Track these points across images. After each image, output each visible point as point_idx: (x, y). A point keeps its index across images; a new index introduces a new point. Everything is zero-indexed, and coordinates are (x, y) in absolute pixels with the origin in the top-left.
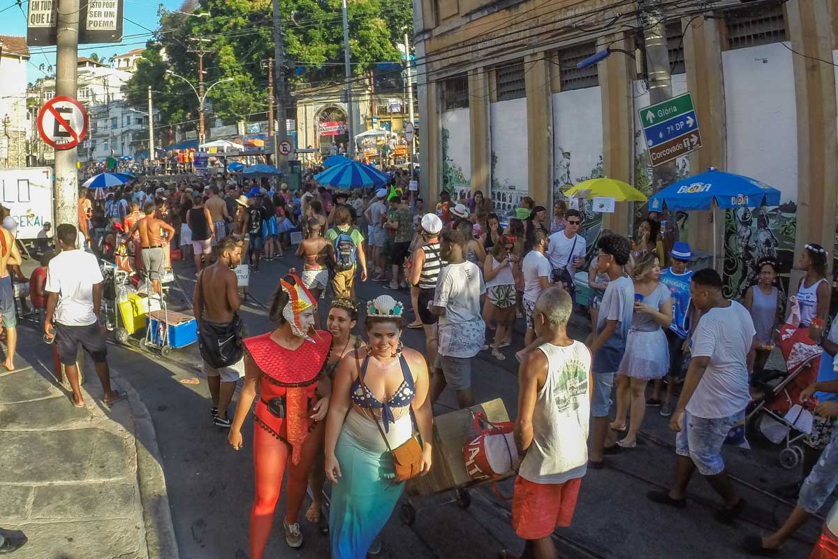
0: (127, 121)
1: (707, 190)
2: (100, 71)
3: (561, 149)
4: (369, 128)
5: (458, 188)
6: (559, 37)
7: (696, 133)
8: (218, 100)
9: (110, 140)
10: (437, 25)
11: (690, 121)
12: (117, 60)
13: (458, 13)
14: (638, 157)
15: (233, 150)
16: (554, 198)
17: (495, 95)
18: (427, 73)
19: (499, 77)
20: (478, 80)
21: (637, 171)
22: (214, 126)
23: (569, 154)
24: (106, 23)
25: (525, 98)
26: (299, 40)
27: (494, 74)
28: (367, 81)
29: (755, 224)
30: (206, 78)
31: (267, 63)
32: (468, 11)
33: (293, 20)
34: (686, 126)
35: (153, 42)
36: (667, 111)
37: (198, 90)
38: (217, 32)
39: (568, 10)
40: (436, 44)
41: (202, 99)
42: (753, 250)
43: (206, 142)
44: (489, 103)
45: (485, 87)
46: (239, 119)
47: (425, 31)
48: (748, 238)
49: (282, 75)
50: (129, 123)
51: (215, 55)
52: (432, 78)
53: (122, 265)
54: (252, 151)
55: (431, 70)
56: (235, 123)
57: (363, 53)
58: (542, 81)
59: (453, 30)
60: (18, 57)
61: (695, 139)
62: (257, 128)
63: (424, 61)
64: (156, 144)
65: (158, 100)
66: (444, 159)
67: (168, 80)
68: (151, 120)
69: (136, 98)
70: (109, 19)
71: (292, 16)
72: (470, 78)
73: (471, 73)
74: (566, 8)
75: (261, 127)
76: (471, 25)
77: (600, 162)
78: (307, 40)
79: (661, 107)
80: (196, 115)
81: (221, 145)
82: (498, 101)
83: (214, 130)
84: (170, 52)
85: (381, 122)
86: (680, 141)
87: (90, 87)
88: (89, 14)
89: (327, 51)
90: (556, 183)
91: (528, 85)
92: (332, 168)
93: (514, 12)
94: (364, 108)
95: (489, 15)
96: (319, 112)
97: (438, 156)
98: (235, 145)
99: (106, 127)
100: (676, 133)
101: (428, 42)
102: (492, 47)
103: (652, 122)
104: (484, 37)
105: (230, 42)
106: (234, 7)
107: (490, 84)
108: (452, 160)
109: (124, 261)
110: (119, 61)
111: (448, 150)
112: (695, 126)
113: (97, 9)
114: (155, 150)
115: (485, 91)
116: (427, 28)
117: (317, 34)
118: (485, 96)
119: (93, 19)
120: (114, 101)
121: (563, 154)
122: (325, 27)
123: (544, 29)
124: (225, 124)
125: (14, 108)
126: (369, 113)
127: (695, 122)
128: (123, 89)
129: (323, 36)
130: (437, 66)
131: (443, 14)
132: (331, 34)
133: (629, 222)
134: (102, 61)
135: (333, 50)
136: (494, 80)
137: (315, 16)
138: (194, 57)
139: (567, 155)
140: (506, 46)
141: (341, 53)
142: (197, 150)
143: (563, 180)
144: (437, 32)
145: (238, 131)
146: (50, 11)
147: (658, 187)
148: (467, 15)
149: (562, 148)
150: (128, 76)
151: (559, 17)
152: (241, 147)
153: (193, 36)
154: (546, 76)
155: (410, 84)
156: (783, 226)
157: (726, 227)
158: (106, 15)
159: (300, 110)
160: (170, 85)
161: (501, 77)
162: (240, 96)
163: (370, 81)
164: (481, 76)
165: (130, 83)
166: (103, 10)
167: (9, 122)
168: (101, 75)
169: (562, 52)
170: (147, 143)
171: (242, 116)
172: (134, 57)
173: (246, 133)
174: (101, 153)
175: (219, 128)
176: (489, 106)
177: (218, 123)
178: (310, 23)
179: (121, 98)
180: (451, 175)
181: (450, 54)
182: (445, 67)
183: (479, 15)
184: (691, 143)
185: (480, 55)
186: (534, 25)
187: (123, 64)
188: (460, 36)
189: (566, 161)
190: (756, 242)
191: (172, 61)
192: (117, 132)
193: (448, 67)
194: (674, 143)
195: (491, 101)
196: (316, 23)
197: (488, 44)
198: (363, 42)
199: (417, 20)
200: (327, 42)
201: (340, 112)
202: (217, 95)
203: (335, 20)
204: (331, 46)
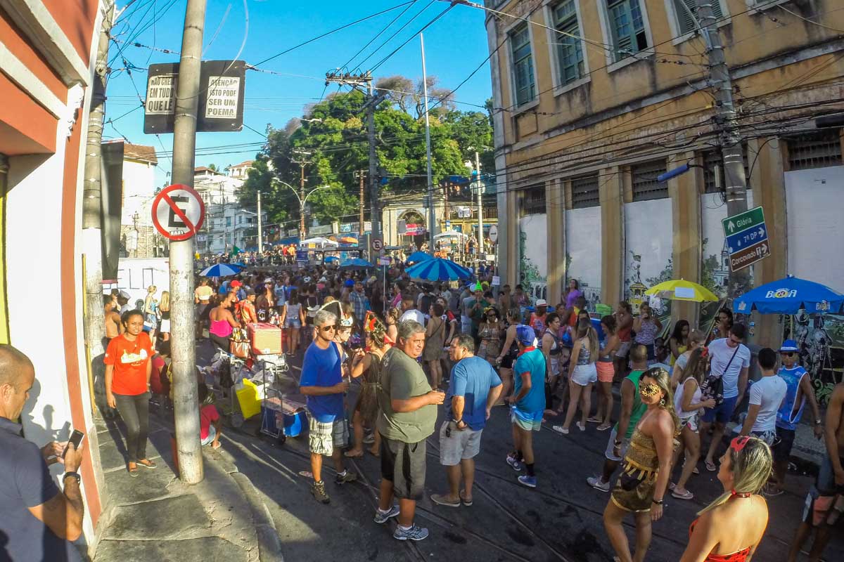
0: (239, 220)
1: (794, 296)
2: (217, 179)
3: (632, 252)
4: (443, 230)
5: (534, 284)
6: (633, 154)
7: (766, 243)
8: (316, 205)
9: (224, 236)
10: (517, 141)
11: (762, 232)
12: (231, 170)
13: (537, 131)
14: (705, 262)
15: (328, 245)
16: (625, 295)
17: (570, 203)
18: (507, 182)
19: (574, 187)
20: (555, 189)
21: (703, 274)
22: (311, 226)
23: (640, 257)
24: (226, 112)
25: (600, 207)
26: (385, 155)
27: (569, 185)
28: (442, 190)
29: (811, 325)
30: (306, 185)
31: (359, 173)
32: (547, 130)
33: (380, 138)
34: (758, 236)
35: (262, 155)
36: (744, 222)
37: (300, 195)
38: (315, 146)
39: (642, 130)
40: (516, 158)
41: (302, 203)
42: (809, 347)
43: (306, 239)
44: (564, 209)
45: (561, 196)
46: (334, 220)
47: (505, 146)
48: (805, 337)
49: (376, 182)
50: (240, 222)
51: (314, 166)
52: (510, 188)
53: (237, 350)
54: (344, 247)
55: (510, 180)
56: (330, 223)
57: (438, 168)
58: (616, 193)
59: (532, 145)
60: (148, 163)
61: (765, 248)
62: (348, 228)
63: (504, 172)
64: (263, 239)
65: (265, 202)
66: (522, 258)
67: (274, 188)
68: (259, 219)
69: (247, 202)
70: (229, 107)
71: (380, 136)
72: (548, 188)
73: (549, 183)
74: (639, 128)
75: (352, 227)
76: (551, 141)
77: (668, 264)
78: (392, 156)
79: (740, 218)
80: (298, 216)
81: (318, 241)
82: (573, 208)
83: (312, 230)
84: (276, 163)
85: (453, 225)
86: (754, 249)
87: (208, 191)
88: (208, 102)
89: (409, 166)
90: (627, 282)
91: (602, 195)
92: (420, 263)
93: (590, 131)
94: (439, 213)
95: (566, 132)
96: (401, 215)
97: (516, 256)
98: (331, 242)
99: (221, 225)
100: (750, 242)
101: (508, 156)
102: (568, 161)
103: (732, 231)
104: (562, 152)
105: (327, 155)
106: (330, 127)
107: (566, 194)
108: (529, 259)
109: (239, 347)
110: (233, 170)
111: (525, 250)
112: (765, 236)
113: (217, 97)
114: (263, 245)
115: (562, 200)
116: (507, 144)
117: (400, 150)
118: (562, 204)
119: (213, 107)
120: (228, 204)
121: (634, 257)
122: (408, 145)
123: (618, 147)
124: (321, 224)
125: (143, 206)
126: (443, 218)
127: (765, 233)
128: (236, 193)
129: (405, 152)
130: (516, 176)
131: (523, 131)
132: (412, 151)
133: (696, 319)
134: (218, 171)
135: (413, 164)
136: (570, 190)
137: (398, 135)
138: (296, 167)
139: (638, 258)
140: (582, 160)
141: (420, 167)
142: (298, 245)
143: (634, 280)
144: (516, 147)
145: (332, 231)
146: (169, 98)
147: (734, 290)
148: (546, 133)
149: (634, 251)
150: (240, 184)
151: (633, 136)
152: (336, 244)
153: (296, 148)
154: (620, 187)
155: (480, 194)
156: (837, 327)
157: (785, 326)
158: (226, 103)
159: (385, 214)
160: (275, 191)
161: (576, 187)
162: (334, 200)
163: (444, 191)
164: (558, 186)
165: (242, 189)
166: (223, 98)
167: (138, 218)
168: (218, 182)
169: (634, 167)
170: (255, 239)
171: (335, 218)
172: (246, 167)
173: (340, 232)
174: (217, 246)
175: (316, 228)
176: (564, 212)
177: (315, 223)
178: (395, 141)
179: (234, 201)
180: (527, 271)
181: (529, 166)
182: (523, 178)
183: (557, 132)
184: (762, 252)
185: (557, 168)
186: (609, 143)
187: (236, 173)
188: (539, 151)
189: (637, 262)
190: (812, 340)
191: (277, 172)
192: (231, 229)
193: (526, 177)
194: (749, 251)
195: (567, 208)
196: (400, 141)
197: (565, 158)
198: (439, 158)
199: (498, 137)
200: (409, 157)
201: (418, 216)
202: (315, 200)
203: (416, 139)
204: (412, 161)
